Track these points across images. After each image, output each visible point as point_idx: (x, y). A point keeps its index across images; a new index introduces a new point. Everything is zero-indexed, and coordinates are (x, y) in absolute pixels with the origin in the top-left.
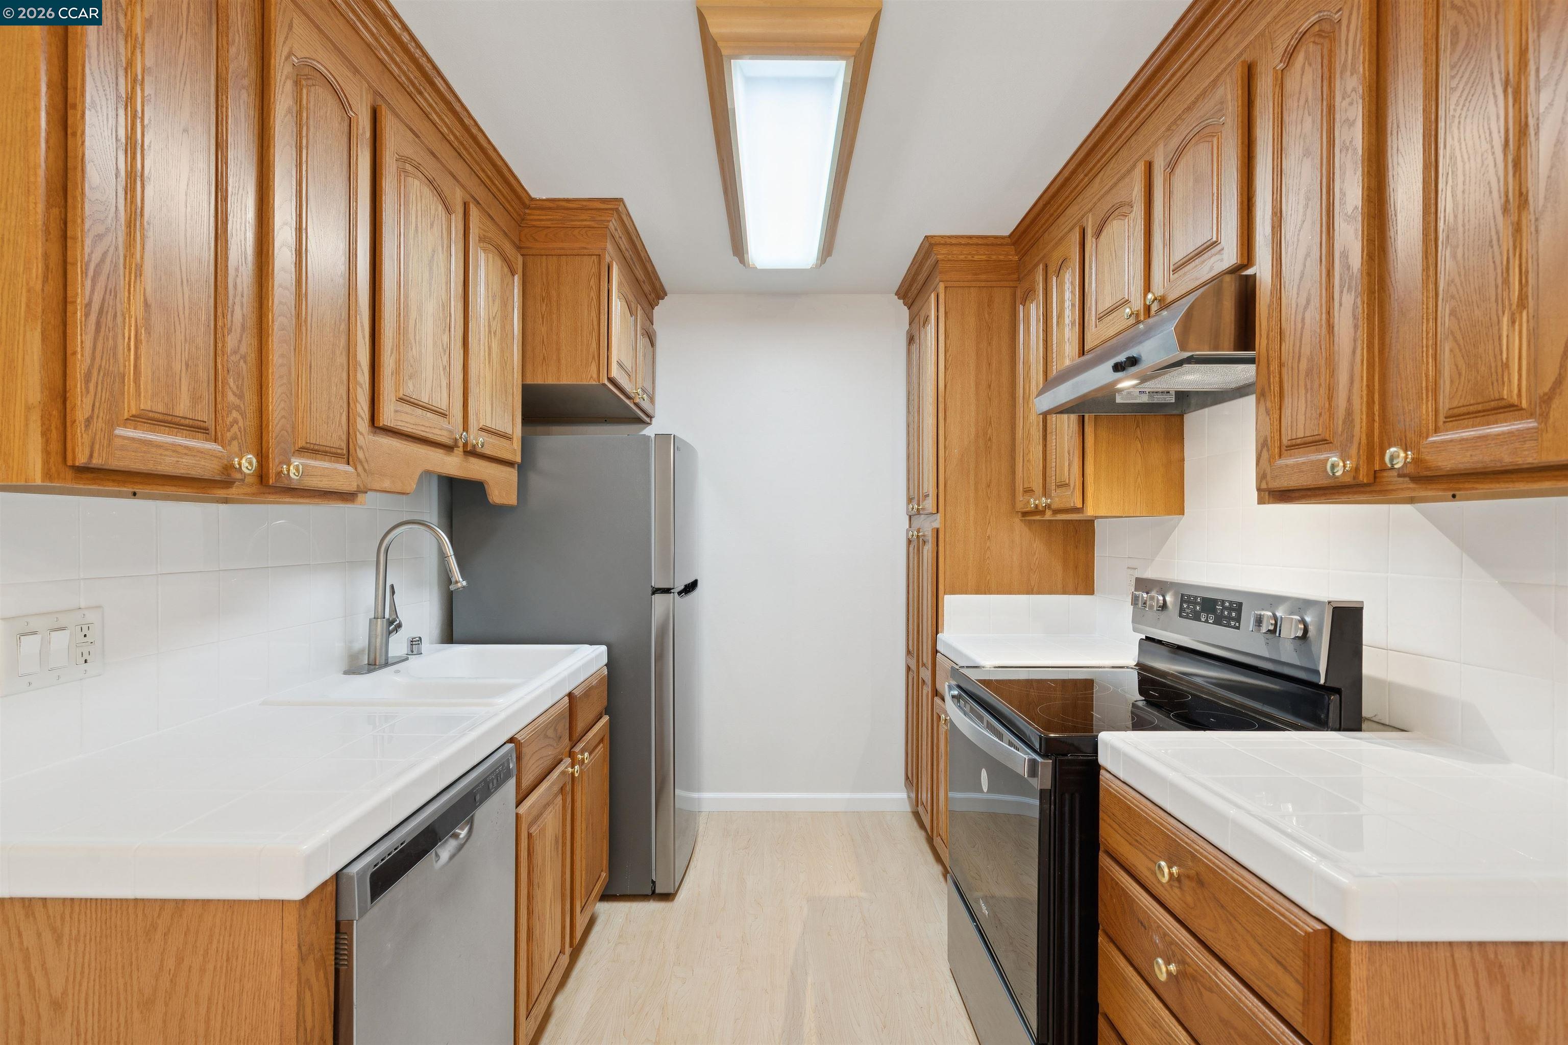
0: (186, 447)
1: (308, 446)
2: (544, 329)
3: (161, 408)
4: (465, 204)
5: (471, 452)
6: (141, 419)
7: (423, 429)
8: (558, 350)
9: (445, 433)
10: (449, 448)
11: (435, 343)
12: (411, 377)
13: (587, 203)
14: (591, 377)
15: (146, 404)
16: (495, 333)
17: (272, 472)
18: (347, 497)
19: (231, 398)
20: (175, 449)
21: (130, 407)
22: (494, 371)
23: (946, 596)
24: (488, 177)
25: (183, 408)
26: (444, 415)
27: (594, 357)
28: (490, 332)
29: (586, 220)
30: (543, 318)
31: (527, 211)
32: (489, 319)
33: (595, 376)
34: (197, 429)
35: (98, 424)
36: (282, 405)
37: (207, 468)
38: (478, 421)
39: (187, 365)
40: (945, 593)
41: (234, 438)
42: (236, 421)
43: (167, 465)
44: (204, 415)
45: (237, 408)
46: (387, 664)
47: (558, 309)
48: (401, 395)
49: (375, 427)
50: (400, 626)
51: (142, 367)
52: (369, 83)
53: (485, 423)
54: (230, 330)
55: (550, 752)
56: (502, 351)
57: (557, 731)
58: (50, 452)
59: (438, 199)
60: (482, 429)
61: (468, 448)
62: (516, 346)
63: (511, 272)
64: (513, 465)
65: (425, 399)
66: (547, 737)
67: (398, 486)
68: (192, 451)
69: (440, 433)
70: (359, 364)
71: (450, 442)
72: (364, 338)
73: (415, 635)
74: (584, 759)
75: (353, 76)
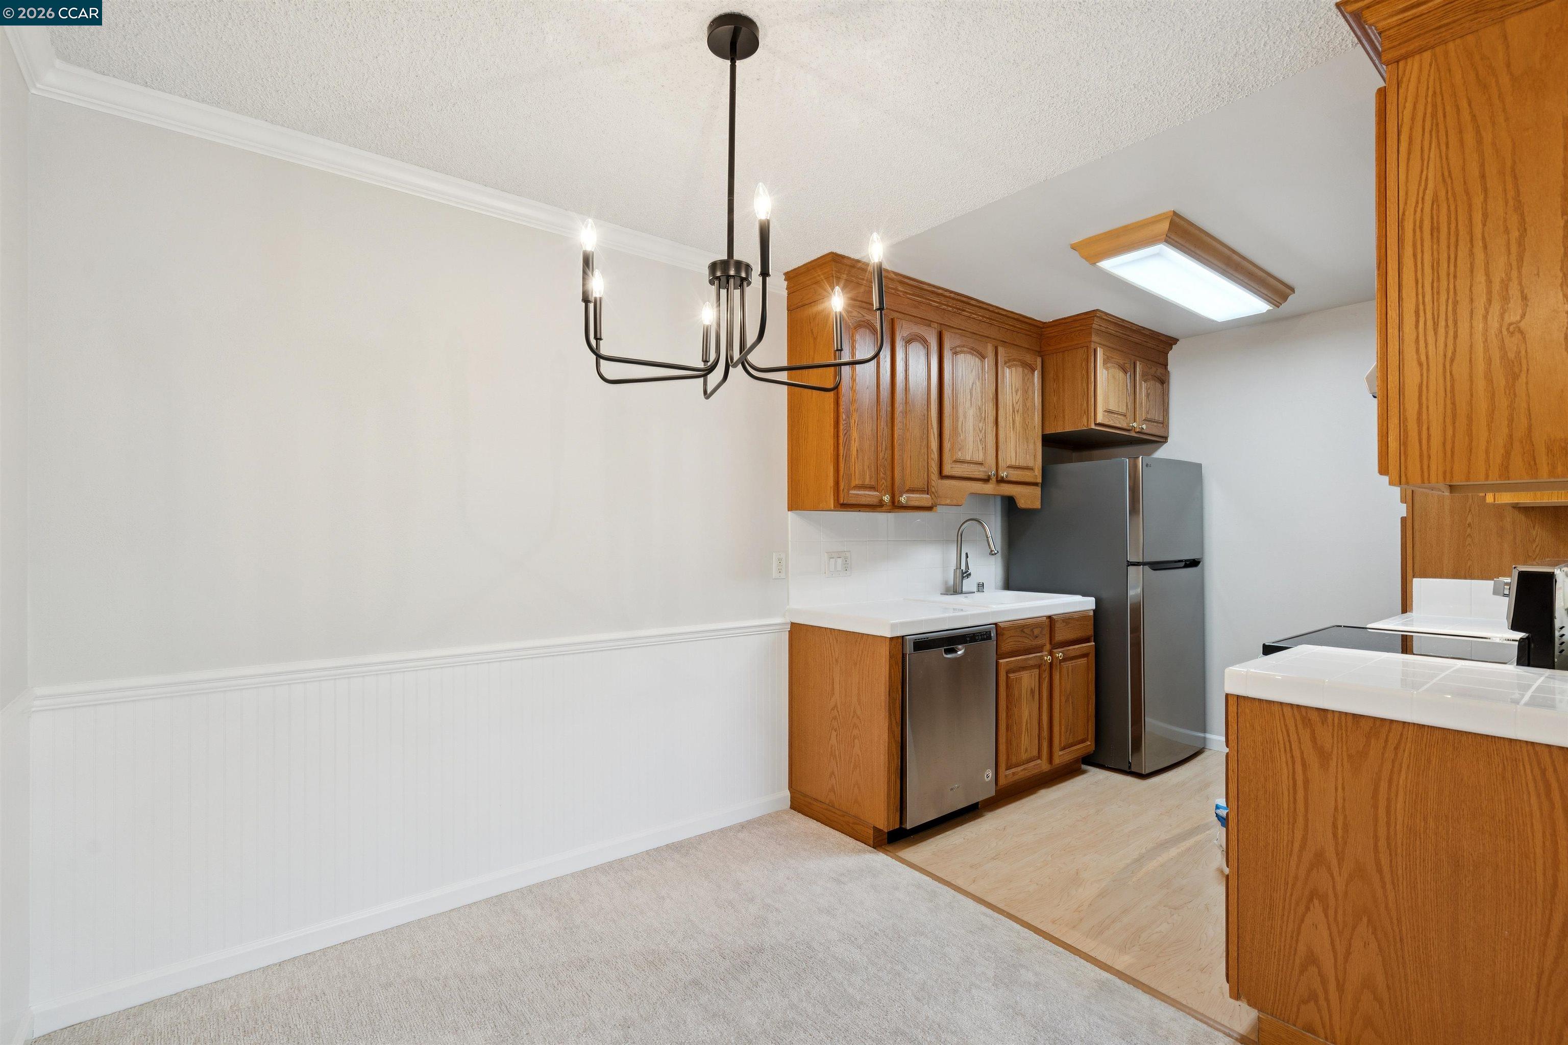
0: (869, 495)
1: (910, 489)
2: (1055, 399)
3: (861, 483)
4: (996, 347)
5: (1001, 481)
6: (856, 487)
7: (967, 473)
8: (1063, 411)
9: (982, 473)
10: (987, 480)
11: (974, 429)
12: (960, 450)
13: (1076, 318)
14: (1084, 425)
15: (857, 482)
16: (1018, 411)
17: (896, 500)
18: (929, 509)
19: (882, 475)
20: (865, 496)
21: (853, 484)
22: (1018, 432)
23: (1415, 580)
24: (1011, 326)
25: (867, 482)
26: (981, 464)
27: (1085, 412)
28: (1014, 411)
29: (1078, 327)
30: (1054, 392)
31: (1043, 330)
32: (1013, 405)
33: (1086, 424)
34: (872, 488)
35: (846, 490)
36: (899, 474)
37: (874, 501)
38: (1006, 462)
39: (868, 467)
40: (1414, 577)
41: (883, 489)
42: (883, 483)
43: (863, 501)
44: (873, 483)
45: (884, 478)
46: (962, 593)
47: (1063, 385)
48: (954, 459)
49: (942, 476)
50: (970, 574)
51: (856, 471)
52: (937, 323)
53: (1013, 463)
54: (881, 451)
55: (1026, 641)
56: (1024, 419)
57: (1033, 632)
58: (834, 500)
59: (976, 356)
60: (1009, 467)
61: (999, 479)
62: (1036, 413)
63: (1033, 370)
64: (1036, 484)
65: (968, 458)
66: (1024, 632)
67: (955, 502)
68: (870, 496)
69: (978, 473)
70: (932, 450)
71: (986, 477)
72: (934, 438)
73: (981, 581)
74: (1058, 656)
75: (930, 326)
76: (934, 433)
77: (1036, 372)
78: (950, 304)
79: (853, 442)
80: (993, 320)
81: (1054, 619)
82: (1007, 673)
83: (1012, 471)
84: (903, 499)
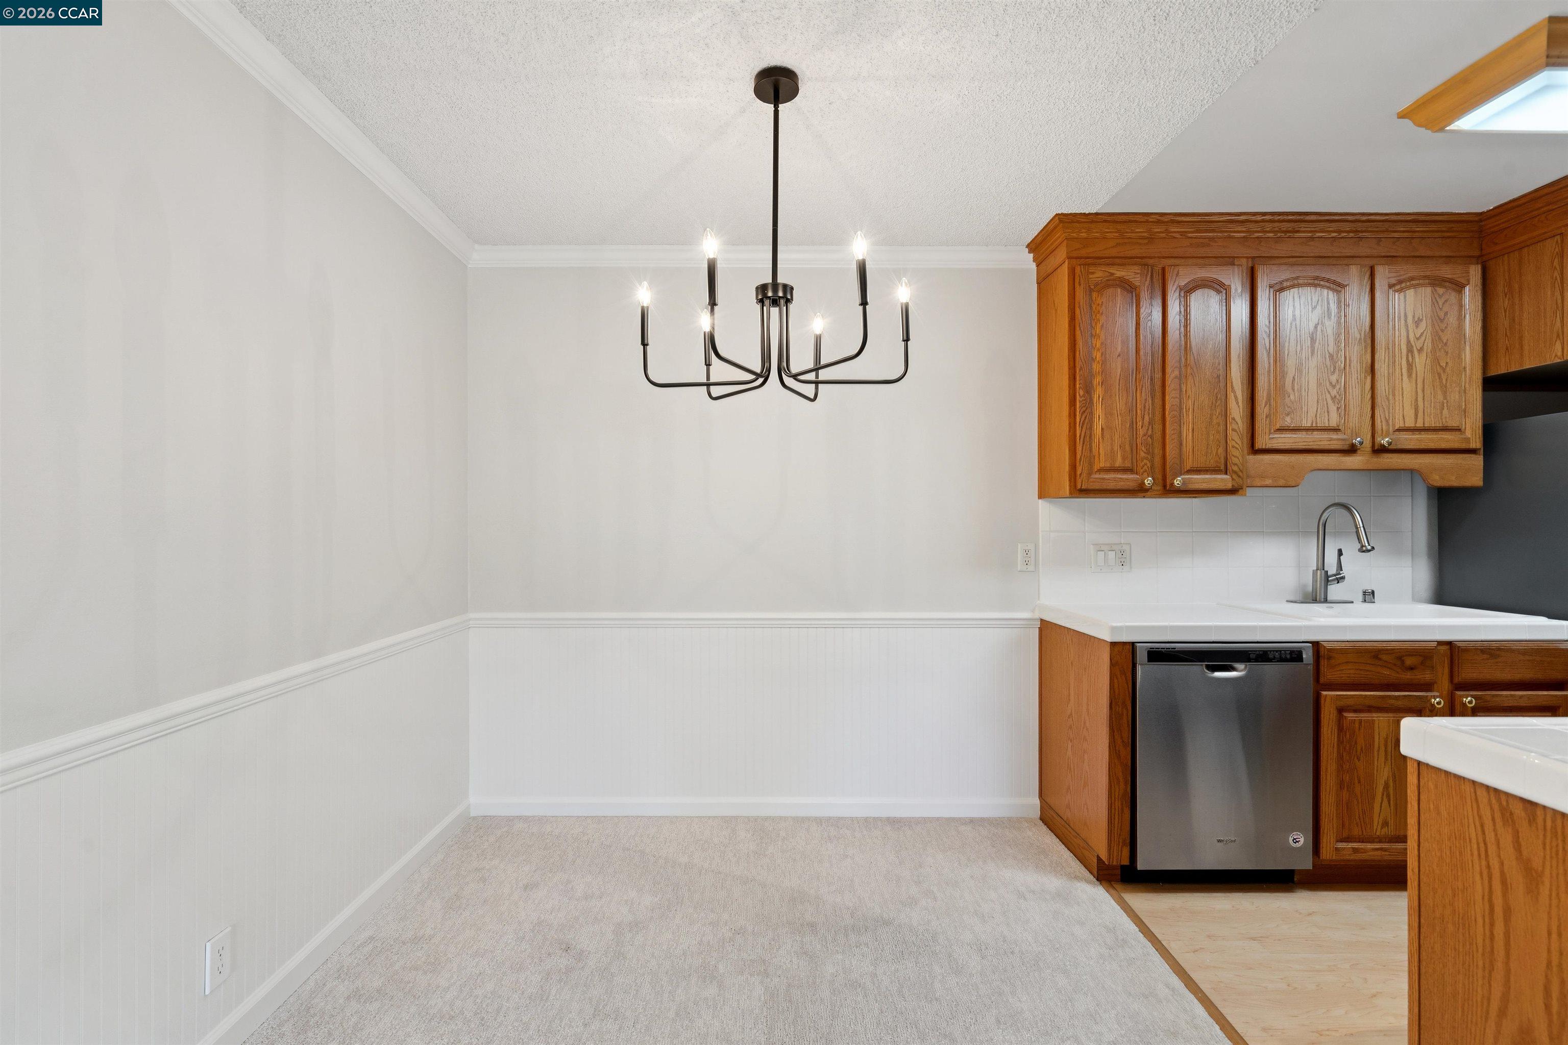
0: (1121, 478)
1: (1193, 469)
2: (1507, 323)
3: (1108, 465)
4: (1370, 268)
5: (1379, 451)
6: (1101, 470)
7: (1305, 444)
8: (1521, 338)
9: (1340, 443)
10: (1352, 450)
11: (1319, 384)
14: (1556, 356)
15: (1102, 465)
16: (1421, 350)
17: (1167, 483)
19: (1142, 454)
20: (1115, 479)
21: (1096, 468)
22: (1421, 378)
24: (1404, 232)
25: (1119, 463)
26: (1336, 430)
28: (1410, 350)
30: (1507, 312)
31: (1481, 223)
32: (1409, 342)
33: (1560, 353)
34: (1129, 470)
35: (1084, 475)
36: (1174, 452)
37: (1132, 485)
38: (1394, 425)
39: (1120, 446)
41: (1145, 471)
42: (1146, 464)
43: (1114, 485)
44: (1128, 464)
45: (1147, 458)
46: (1326, 601)
47: (1521, 298)
48: (1277, 427)
49: (1254, 450)
50: (1343, 578)
51: (1101, 451)
52: (1247, 258)
53: (1410, 423)
54: (1142, 427)
55: (1386, 672)
56: (1436, 360)
57: (1403, 662)
58: (1070, 486)
59: (1323, 287)
60: (1399, 430)
61: (1376, 449)
62: (1468, 348)
63: (1459, 287)
64: (1473, 451)
65: (1307, 423)
66: (1380, 659)
67: (1281, 482)
68: (1129, 479)
69: (1329, 443)
70: (1234, 419)
71: (1346, 447)
72: (1237, 403)
73: (1369, 588)
74: (1465, 701)
75: (1233, 264)
76: (1236, 397)
77: (1467, 288)
78: (1268, 229)
79: (1096, 420)
80: (1362, 232)
81: (1459, 647)
82: (1341, 711)
83: (1404, 436)
84: (1178, 482)
